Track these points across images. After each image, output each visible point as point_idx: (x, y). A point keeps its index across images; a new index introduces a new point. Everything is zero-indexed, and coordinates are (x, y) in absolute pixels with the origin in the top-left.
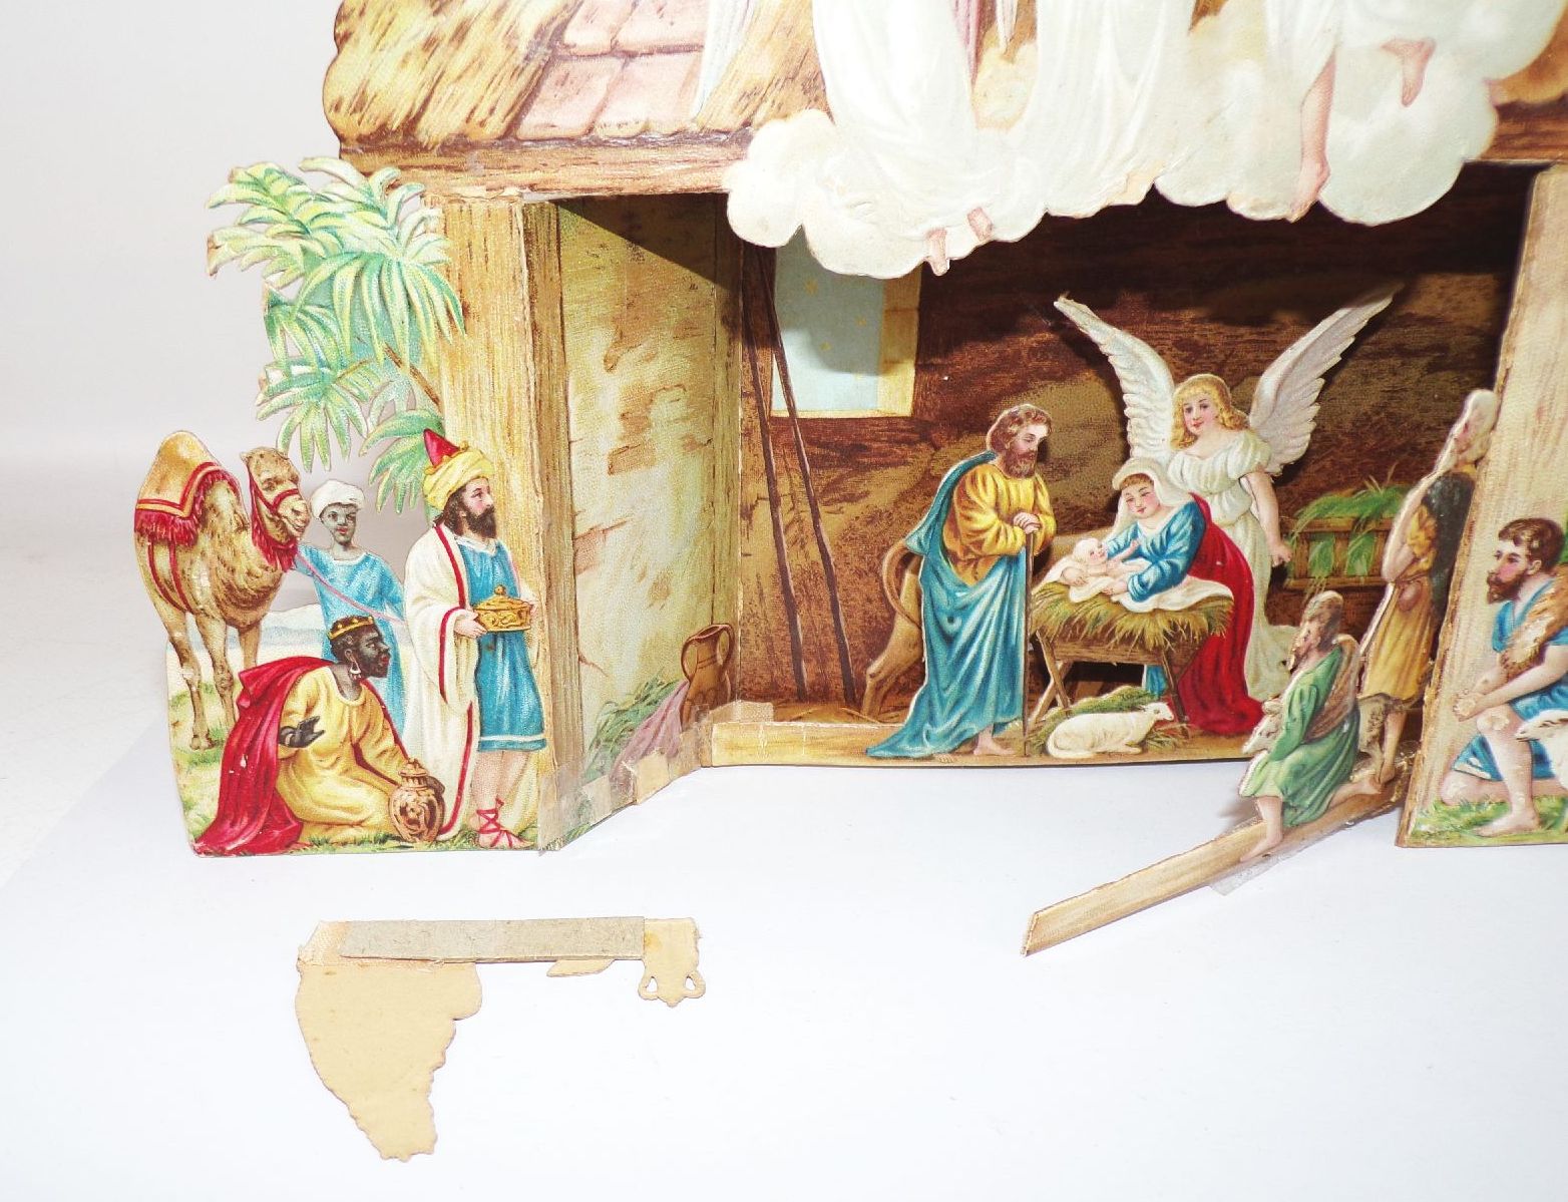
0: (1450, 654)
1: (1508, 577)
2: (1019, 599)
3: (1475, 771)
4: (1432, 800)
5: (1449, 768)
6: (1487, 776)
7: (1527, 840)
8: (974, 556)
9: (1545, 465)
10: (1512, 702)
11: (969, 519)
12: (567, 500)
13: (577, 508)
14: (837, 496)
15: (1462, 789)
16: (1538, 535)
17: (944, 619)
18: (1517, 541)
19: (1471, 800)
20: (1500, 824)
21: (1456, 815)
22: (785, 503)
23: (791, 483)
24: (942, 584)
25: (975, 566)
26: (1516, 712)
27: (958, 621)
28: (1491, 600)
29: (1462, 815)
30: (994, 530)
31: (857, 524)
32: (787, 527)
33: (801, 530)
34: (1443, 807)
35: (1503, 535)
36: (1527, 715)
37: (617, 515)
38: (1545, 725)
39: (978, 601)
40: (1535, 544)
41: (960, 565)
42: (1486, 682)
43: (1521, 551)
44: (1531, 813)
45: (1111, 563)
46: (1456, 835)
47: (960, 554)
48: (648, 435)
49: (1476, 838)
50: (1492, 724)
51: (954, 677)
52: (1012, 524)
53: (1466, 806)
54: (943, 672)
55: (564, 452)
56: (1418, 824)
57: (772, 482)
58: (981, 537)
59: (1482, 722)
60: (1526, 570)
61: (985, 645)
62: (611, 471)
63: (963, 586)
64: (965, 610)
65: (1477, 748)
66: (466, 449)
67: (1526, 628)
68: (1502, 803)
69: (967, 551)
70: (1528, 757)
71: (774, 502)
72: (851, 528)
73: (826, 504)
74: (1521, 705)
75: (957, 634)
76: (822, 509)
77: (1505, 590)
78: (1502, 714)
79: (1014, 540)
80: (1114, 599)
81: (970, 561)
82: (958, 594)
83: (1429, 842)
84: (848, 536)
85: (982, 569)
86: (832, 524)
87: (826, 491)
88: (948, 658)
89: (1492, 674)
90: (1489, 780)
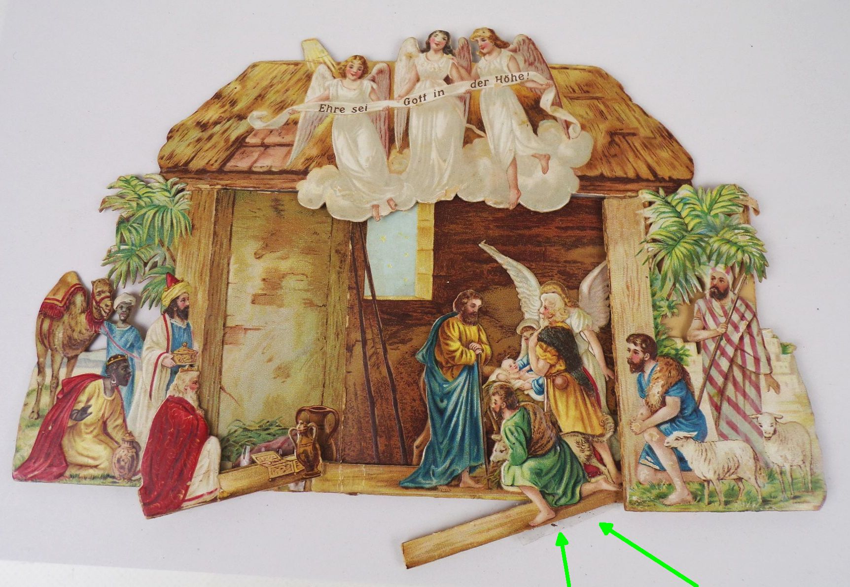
0: (621, 398)
1: (636, 360)
2: (476, 389)
3: (651, 465)
4: (634, 482)
5: (638, 463)
6: (658, 468)
7: (688, 508)
8: (451, 365)
9: (637, 310)
10: (658, 426)
11: (447, 344)
12: (222, 307)
13: (229, 313)
14: (396, 340)
15: (648, 475)
16: (644, 341)
17: (438, 400)
18: (635, 344)
19: (654, 482)
20: (673, 498)
21: (649, 491)
22: (370, 344)
23: (373, 333)
24: (436, 379)
25: (452, 371)
26: (661, 431)
27: (445, 402)
28: (632, 372)
29: (652, 491)
30: (460, 351)
31: (406, 356)
32: (371, 357)
33: (378, 359)
34: (641, 486)
35: (628, 340)
36: (667, 434)
37: (255, 324)
38: (677, 439)
39: (455, 390)
40: (644, 345)
41: (444, 369)
42: (642, 414)
43: (638, 348)
44: (686, 492)
45: (522, 373)
46: (652, 503)
47: (444, 364)
48: (280, 292)
49: (663, 506)
50: (651, 437)
51: (445, 436)
52: (469, 349)
53: (653, 486)
54: (439, 432)
55: (224, 286)
56: (631, 496)
57: (363, 332)
58: (454, 354)
59: (647, 436)
60: (643, 358)
61: (460, 417)
62: (253, 302)
63: (446, 381)
64: (448, 395)
65: (648, 450)
66: (182, 281)
67: (652, 387)
68: (670, 484)
69: (447, 362)
70: (675, 458)
71: (364, 343)
72: (404, 358)
73: (390, 345)
74: (663, 427)
75: (446, 409)
76: (388, 347)
77: (637, 367)
78: (654, 431)
79: (470, 357)
80: (526, 392)
81: (449, 368)
82: (445, 386)
83: (639, 508)
84: (401, 363)
85: (456, 372)
86: (394, 355)
87: (390, 338)
88: (442, 423)
89: (644, 411)
90: (659, 470)
